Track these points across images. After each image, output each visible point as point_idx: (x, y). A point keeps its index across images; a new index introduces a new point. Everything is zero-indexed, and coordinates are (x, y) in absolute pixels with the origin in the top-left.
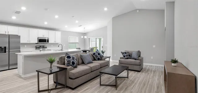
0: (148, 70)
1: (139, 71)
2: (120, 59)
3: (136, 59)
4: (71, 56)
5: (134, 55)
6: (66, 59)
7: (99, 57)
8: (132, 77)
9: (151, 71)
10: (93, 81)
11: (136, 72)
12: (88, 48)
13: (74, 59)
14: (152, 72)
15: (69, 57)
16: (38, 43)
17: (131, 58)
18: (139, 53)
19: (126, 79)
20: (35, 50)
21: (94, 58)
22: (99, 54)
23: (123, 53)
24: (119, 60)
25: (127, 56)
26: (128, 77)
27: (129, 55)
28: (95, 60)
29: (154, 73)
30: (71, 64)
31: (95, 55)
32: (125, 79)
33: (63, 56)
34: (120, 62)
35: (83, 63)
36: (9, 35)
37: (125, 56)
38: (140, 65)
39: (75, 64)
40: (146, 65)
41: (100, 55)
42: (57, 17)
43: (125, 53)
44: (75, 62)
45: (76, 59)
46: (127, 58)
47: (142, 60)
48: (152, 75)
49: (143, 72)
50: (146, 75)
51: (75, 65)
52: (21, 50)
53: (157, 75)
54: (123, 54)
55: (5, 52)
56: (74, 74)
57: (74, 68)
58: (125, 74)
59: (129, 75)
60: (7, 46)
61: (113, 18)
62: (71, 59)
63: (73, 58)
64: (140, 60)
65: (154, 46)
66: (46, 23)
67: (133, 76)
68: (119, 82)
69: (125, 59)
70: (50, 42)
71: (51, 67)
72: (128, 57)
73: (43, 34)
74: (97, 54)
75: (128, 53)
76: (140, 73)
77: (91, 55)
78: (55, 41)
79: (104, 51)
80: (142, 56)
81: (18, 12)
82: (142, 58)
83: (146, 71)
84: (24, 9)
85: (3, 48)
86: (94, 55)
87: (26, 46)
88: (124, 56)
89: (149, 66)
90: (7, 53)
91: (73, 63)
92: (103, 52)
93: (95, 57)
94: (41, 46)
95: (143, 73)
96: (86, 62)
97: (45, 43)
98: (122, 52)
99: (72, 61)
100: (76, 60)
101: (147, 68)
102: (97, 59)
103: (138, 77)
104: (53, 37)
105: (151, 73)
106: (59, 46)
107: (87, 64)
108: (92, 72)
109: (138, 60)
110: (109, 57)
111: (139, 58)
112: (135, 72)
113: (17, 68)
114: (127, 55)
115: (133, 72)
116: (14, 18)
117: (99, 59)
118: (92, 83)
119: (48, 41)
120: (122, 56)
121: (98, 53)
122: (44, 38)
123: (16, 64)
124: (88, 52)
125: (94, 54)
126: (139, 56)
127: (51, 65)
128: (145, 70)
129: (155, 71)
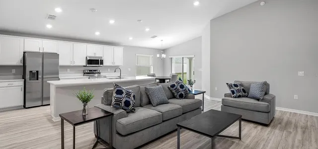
0: (288, 123)
1: (266, 125)
2: (224, 97)
3: (258, 100)
4: (124, 91)
5: (255, 91)
6: (115, 95)
7: (181, 91)
8: (249, 140)
9: (296, 127)
10: (167, 139)
11: (260, 127)
12: (168, 75)
13: (130, 95)
14: (299, 130)
15: (119, 92)
16: (86, 66)
17: (247, 97)
18: (265, 87)
19: (237, 141)
20: (83, 77)
21: (173, 94)
22: (182, 87)
23: (230, 86)
24: (223, 100)
25: (238, 91)
26: (240, 138)
27: (243, 89)
28: (174, 97)
29: (304, 132)
30: (123, 105)
31: (175, 87)
32: (233, 142)
33: (111, 89)
34: (225, 104)
35: (149, 103)
36: (43, 54)
37: (235, 92)
38: (269, 111)
39: (132, 105)
40: (280, 111)
41: (184, 89)
42: (112, 22)
43: (236, 86)
44: (131, 102)
45: (134, 96)
46: (240, 96)
47: (272, 102)
48: (299, 137)
49: (275, 127)
50: (284, 134)
51: (130, 107)
52: (60, 76)
53: (313, 140)
54: (230, 88)
55: (37, 79)
56: (124, 126)
57: (127, 113)
58: (235, 130)
59: (243, 133)
60: (40, 70)
61: (211, 21)
62: (124, 95)
63: (128, 94)
64: (269, 101)
65: (301, 73)
66: (97, 33)
67: (253, 134)
68: (221, 146)
69: (234, 97)
70: (105, 64)
71: (84, 110)
72: (241, 94)
73: (94, 51)
74: (179, 87)
75: (241, 85)
76: (269, 129)
77: (167, 89)
78: (113, 63)
79: (193, 80)
80: (272, 92)
81: (52, 17)
82: (274, 98)
83: (283, 124)
84: (58, 10)
85: (34, 73)
86: (172, 89)
87: (69, 70)
88: (233, 92)
89: (288, 115)
90: (40, 80)
91: (127, 104)
92: (191, 83)
93: (174, 91)
94: (91, 71)
95: (277, 131)
96: (155, 101)
97: (98, 65)
98: (229, 83)
99: (124, 100)
100: (133, 99)
101: (285, 118)
102: (178, 96)
103: (263, 140)
104: (111, 56)
105: (297, 131)
106: (115, 71)
107: (157, 105)
108: (163, 121)
109: (263, 100)
110: (203, 93)
111: (267, 97)
112: (256, 125)
113: (49, 105)
114: (240, 90)
115: (252, 125)
116: (49, 27)
117: (181, 96)
118: (163, 144)
119: (102, 62)
120: (229, 91)
121: (180, 84)
122: (96, 57)
123: (48, 98)
124: (168, 80)
125: (173, 86)
126: (266, 94)
127: (85, 106)
128: (280, 123)
129: (305, 129)
